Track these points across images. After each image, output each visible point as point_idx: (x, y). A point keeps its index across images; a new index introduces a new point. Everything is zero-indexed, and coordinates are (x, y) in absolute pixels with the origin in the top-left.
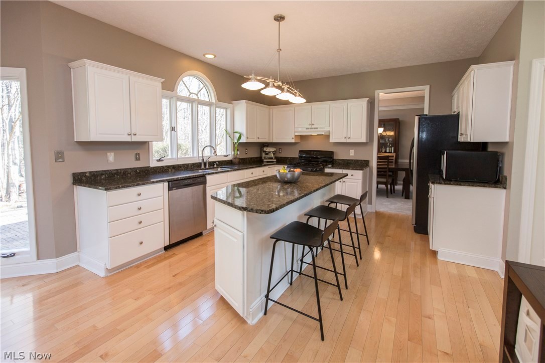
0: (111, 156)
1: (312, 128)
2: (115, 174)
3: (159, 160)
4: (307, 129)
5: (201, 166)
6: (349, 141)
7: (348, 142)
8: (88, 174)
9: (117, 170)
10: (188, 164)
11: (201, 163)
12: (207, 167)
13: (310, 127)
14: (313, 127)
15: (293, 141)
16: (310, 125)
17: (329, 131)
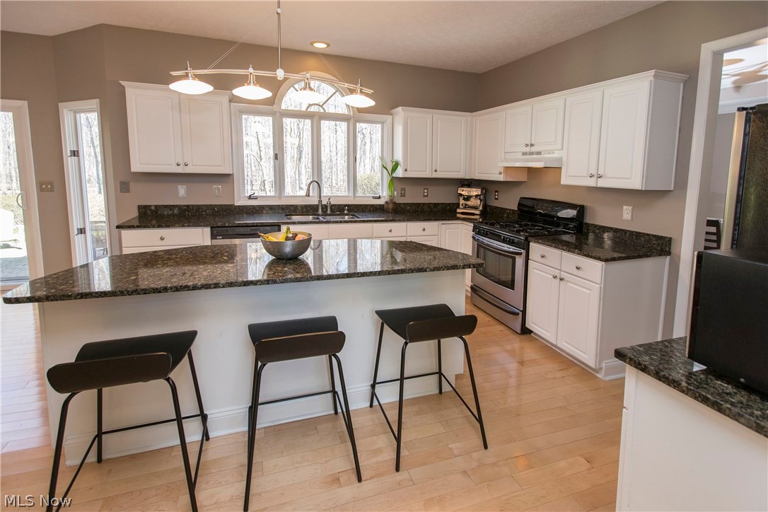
0: (182, 190)
1: (531, 153)
2: (186, 210)
3: (250, 197)
4: (524, 154)
5: (318, 210)
6: (602, 183)
7: (599, 185)
8: (153, 208)
9: (188, 206)
10: (297, 206)
11: (318, 205)
12: (329, 212)
13: (528, 149)
14: (533, 149)
15: (501, 178)
16: (527, 145)
17: (560, 159)
